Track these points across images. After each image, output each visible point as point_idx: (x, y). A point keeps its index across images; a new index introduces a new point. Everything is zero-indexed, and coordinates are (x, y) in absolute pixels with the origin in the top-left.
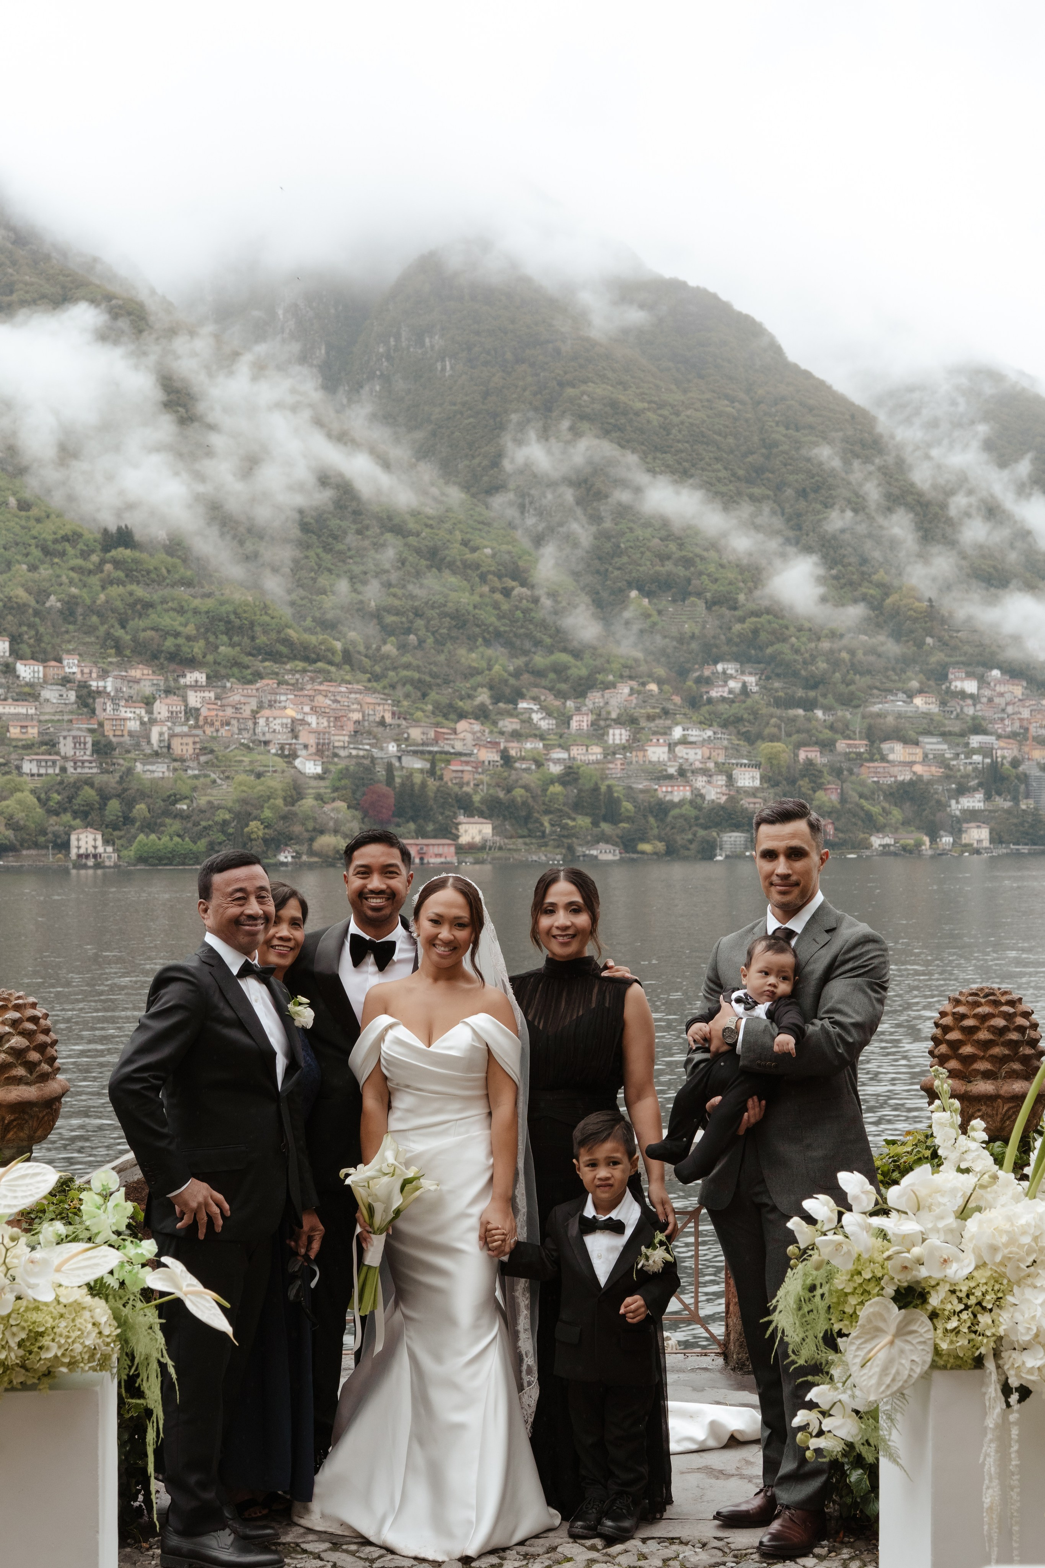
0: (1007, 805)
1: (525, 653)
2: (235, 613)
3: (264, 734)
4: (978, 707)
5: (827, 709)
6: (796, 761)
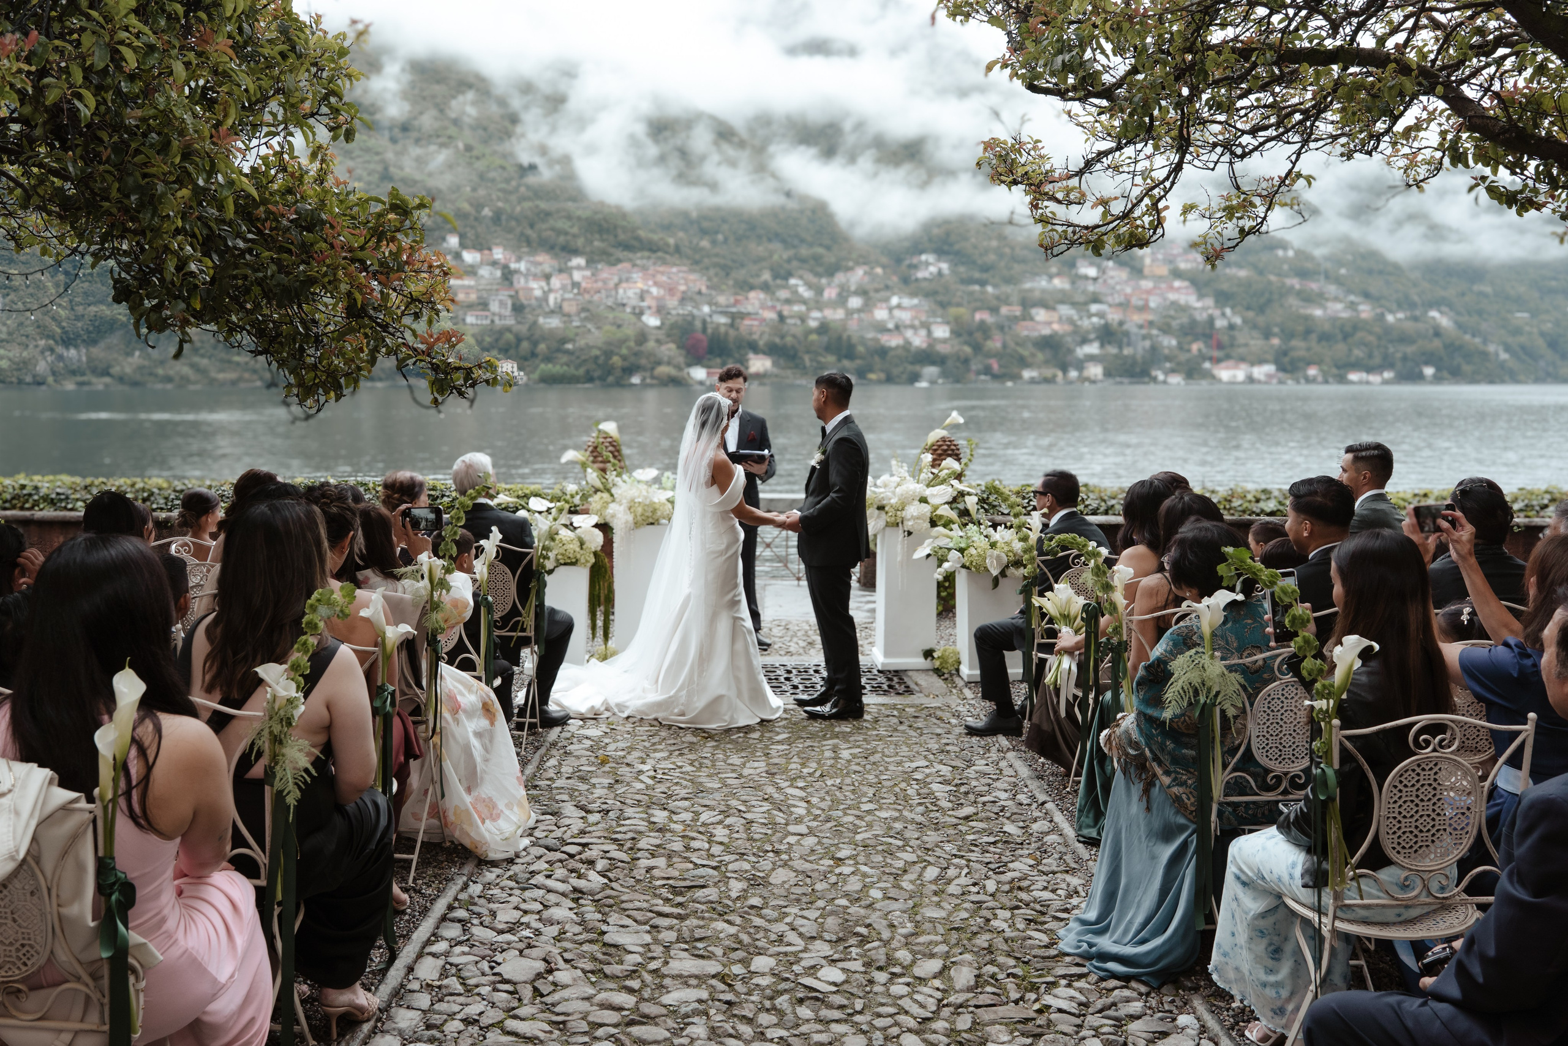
0: (1115, 351)
2: (604, 220)
3: (622, 299)
4: (1097, 286)
5: (995, 286)
6: (973, 320)
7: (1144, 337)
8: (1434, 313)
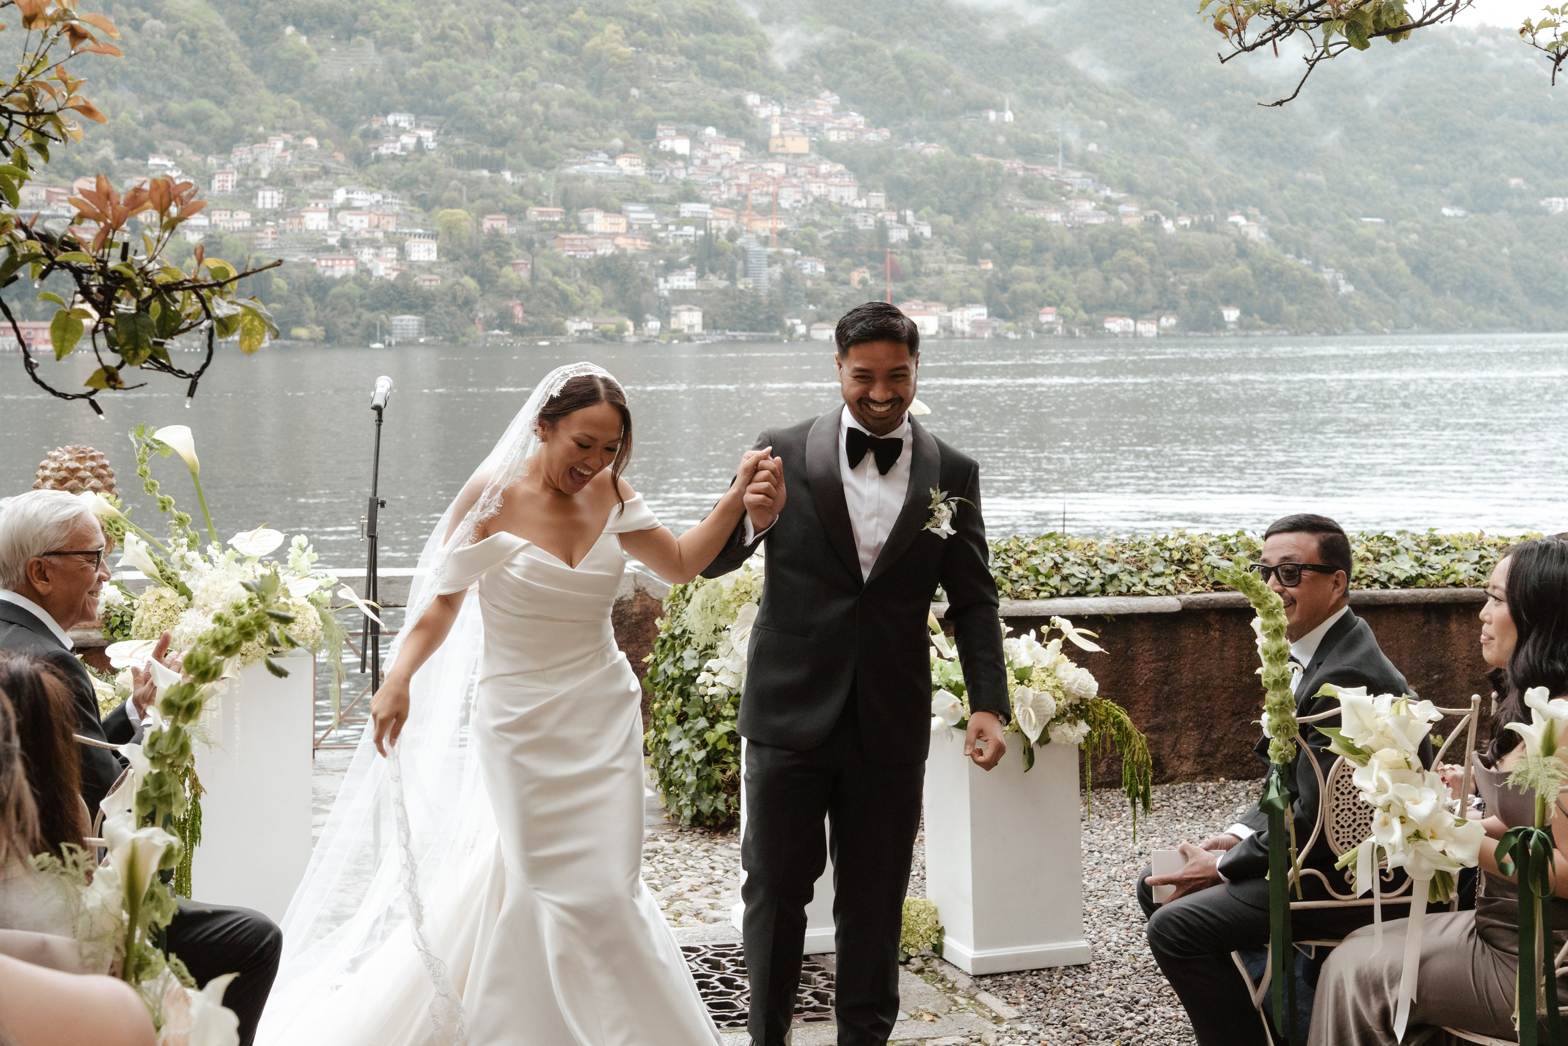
0: (723, 284)
1: (157, 98)
4: (691, 170)
5: (516, 170)
6: (479, 231)
7: (772, 261)
8: (1238, 219)
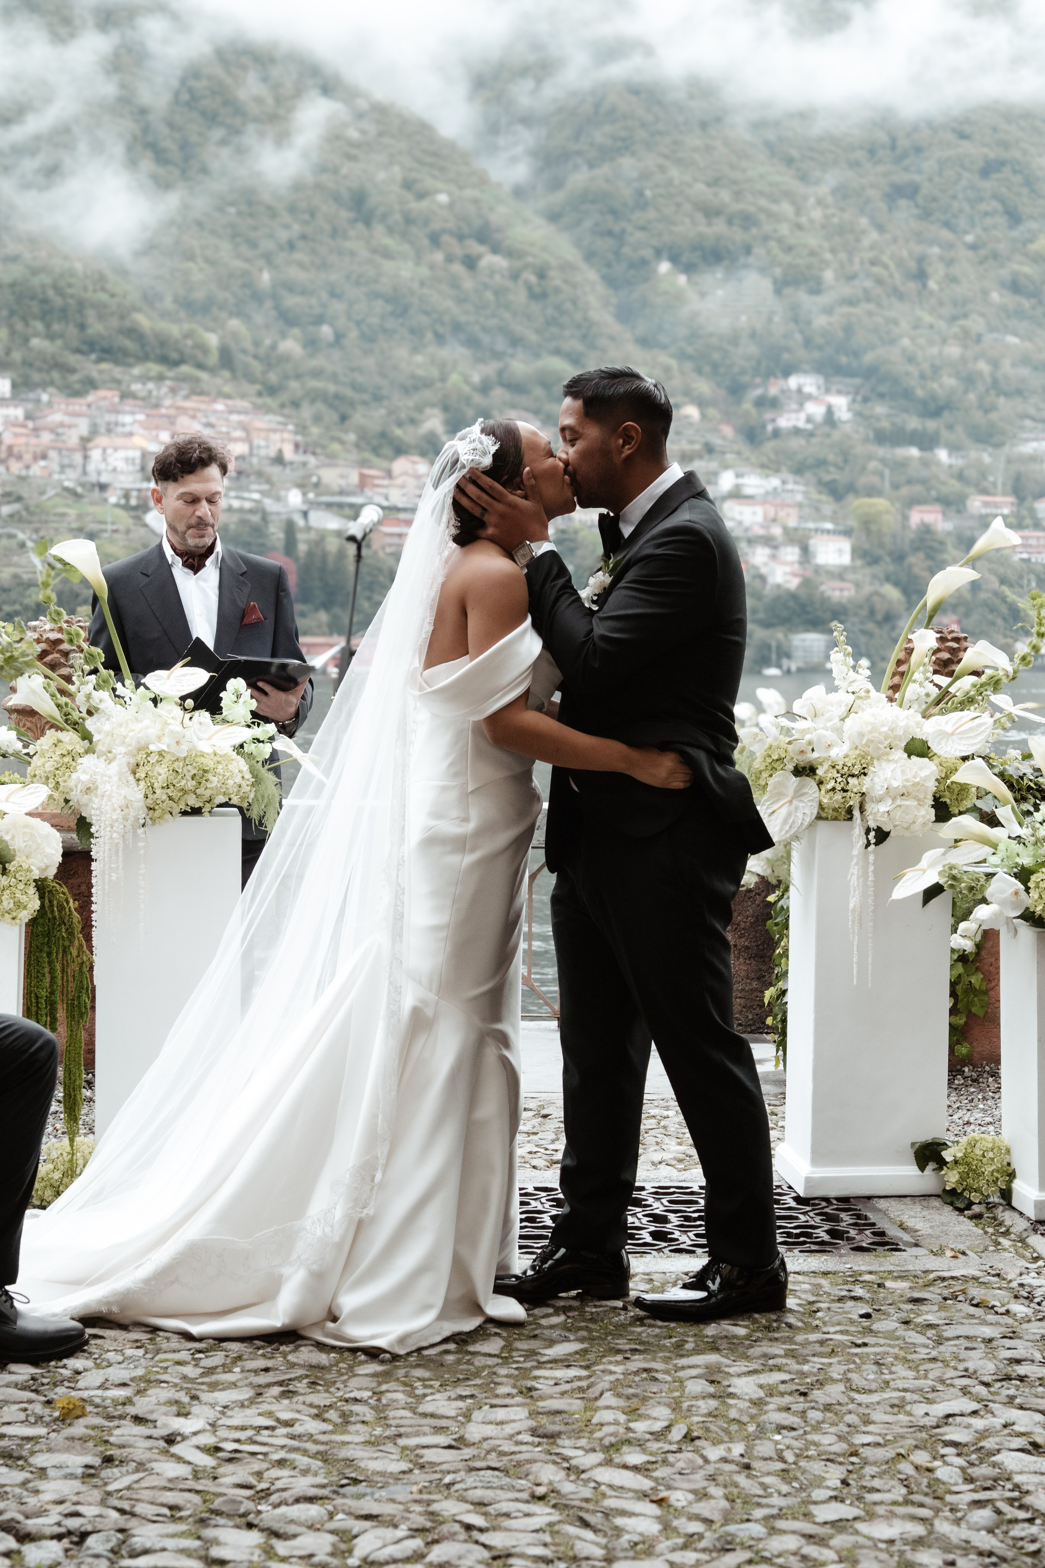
1: (497, 355)
2: (56, 287)
3: (99, 473)
5: (954, 448)
6: (905, 526)
